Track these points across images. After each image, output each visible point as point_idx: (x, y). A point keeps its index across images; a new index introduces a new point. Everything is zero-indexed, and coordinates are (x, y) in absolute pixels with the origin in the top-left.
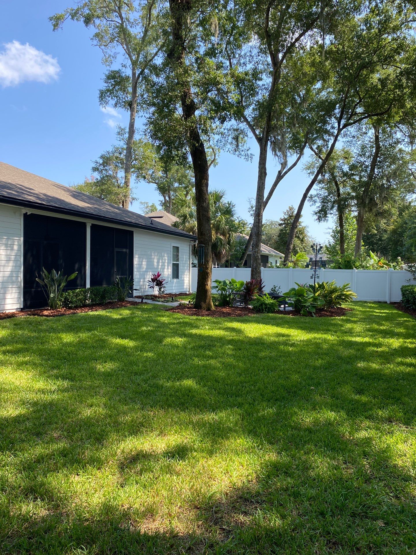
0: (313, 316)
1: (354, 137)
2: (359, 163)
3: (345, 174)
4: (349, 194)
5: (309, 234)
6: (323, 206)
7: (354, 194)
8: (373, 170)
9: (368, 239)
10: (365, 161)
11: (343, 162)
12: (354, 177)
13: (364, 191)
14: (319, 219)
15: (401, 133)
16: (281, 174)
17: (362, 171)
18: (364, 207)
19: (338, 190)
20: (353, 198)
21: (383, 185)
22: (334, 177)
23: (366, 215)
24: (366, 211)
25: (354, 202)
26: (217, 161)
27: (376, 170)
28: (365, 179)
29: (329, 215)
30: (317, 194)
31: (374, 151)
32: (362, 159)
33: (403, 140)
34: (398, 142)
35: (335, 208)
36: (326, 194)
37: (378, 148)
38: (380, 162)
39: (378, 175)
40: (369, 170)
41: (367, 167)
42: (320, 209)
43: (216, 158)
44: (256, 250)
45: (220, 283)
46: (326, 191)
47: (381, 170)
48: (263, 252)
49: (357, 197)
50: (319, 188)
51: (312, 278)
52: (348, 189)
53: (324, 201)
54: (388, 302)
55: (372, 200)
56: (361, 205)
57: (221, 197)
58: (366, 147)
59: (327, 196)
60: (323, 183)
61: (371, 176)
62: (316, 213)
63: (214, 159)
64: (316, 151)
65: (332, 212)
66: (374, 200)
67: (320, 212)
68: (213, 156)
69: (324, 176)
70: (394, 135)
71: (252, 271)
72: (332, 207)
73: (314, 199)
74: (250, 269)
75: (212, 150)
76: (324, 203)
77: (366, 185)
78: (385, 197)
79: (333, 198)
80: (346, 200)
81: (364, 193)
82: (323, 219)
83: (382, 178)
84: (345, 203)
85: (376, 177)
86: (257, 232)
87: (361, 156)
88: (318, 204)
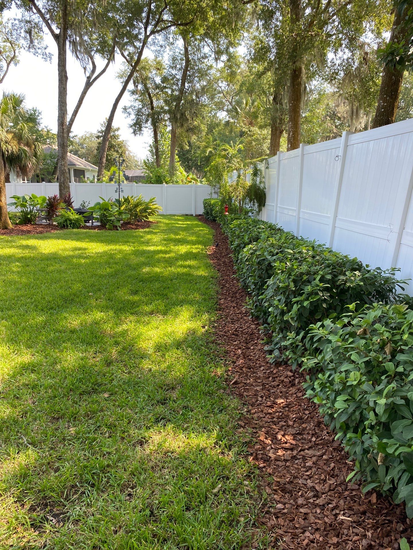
0: (118, 230)
1: (161, 46)
2: (171, 76)
3: (157, 87)
4: (162, 108)
5: (129, 149)
6: (138, 119)
7: (167, 108)
8: (183, 84)
9: (184, 155)
10: (176, 74)
11: (156, 74)
12: (167, 90)
13: (176, 106)
14: (135, 132)
15: (209, 49)
16: (90, 81)
17: (174, 84)
18: (176, 122)
19: (152, 103)
20: (165, 112)
21: (193, 100)
22: (147, 89)
23: (178, 131)
24: (178, 127)
25: (167, 117)
26: (18, 59)
27: (186, 85)
28: (176, 93)
29: (143, 129)
30: (131, 106)
31: (184, 64)
32: (174, 72)
33: (210, 56)
34: (205, 57)
35: (149, 122)
36: (141, 107)
37: (188, 61)
38: (189, 76)
39: (188, 89)
40: (180, 83)
41: (178, 80)
42: (135, 121)
43: (16, 54)
44: (63, 163)
45: (18, 198)
46: (140, 103)
47: (191, 85)
48: (77, 166)
49: (169, 112)
50: (133, 100)
51: (116, 191)
52: (162, 103)
53: (139, 113)
54: (194, 215)
55: (183, 115)
56: (174, 119)
57: (22, 101)
58: (177, 59)
59: (141, 109)
60: (137, 94)
61: (182, 91)
62: (131, 126)
63: (14, 55)
64: (128, 58)
65: (147, 125)
66: (185, 116)
67: (135, 125)
68: (13, 52)
69: (137, 86)
70: (202, 49)
71: (60, 186)
72: (147, 121)
73: (128, 111)
74: (58, 184)
75: (10, 45)
76: (139, 116)
77: (178, 99)
78: (195, 112)
79: (146, 111)
80: (159, 113)
81: (175, 108)
82: (138, 132)
83: (192, 93)
84: (158, 116)
85: (186, 92)
86: (62, 143)
87: (172, 68)
88: (133, 116)
